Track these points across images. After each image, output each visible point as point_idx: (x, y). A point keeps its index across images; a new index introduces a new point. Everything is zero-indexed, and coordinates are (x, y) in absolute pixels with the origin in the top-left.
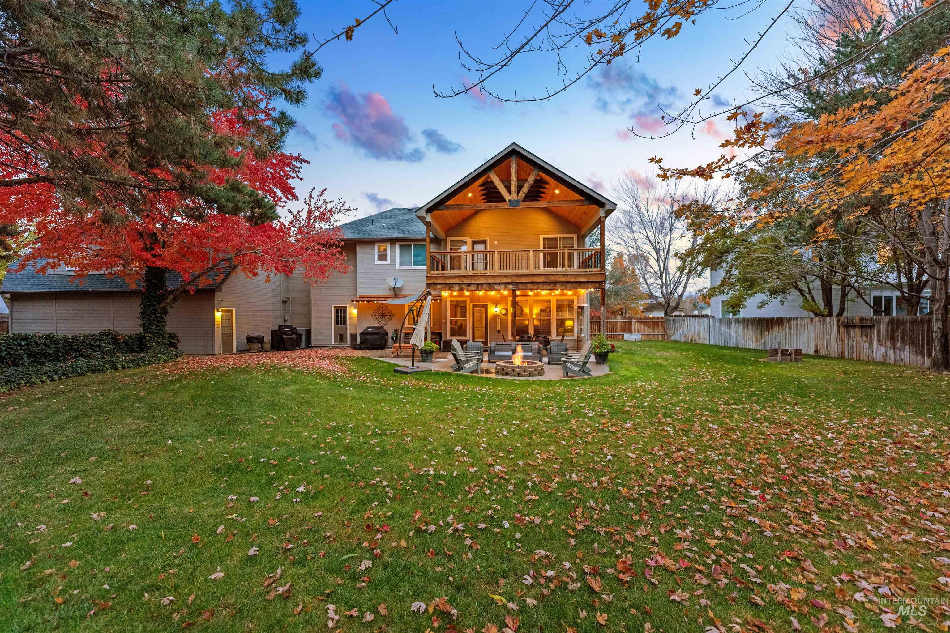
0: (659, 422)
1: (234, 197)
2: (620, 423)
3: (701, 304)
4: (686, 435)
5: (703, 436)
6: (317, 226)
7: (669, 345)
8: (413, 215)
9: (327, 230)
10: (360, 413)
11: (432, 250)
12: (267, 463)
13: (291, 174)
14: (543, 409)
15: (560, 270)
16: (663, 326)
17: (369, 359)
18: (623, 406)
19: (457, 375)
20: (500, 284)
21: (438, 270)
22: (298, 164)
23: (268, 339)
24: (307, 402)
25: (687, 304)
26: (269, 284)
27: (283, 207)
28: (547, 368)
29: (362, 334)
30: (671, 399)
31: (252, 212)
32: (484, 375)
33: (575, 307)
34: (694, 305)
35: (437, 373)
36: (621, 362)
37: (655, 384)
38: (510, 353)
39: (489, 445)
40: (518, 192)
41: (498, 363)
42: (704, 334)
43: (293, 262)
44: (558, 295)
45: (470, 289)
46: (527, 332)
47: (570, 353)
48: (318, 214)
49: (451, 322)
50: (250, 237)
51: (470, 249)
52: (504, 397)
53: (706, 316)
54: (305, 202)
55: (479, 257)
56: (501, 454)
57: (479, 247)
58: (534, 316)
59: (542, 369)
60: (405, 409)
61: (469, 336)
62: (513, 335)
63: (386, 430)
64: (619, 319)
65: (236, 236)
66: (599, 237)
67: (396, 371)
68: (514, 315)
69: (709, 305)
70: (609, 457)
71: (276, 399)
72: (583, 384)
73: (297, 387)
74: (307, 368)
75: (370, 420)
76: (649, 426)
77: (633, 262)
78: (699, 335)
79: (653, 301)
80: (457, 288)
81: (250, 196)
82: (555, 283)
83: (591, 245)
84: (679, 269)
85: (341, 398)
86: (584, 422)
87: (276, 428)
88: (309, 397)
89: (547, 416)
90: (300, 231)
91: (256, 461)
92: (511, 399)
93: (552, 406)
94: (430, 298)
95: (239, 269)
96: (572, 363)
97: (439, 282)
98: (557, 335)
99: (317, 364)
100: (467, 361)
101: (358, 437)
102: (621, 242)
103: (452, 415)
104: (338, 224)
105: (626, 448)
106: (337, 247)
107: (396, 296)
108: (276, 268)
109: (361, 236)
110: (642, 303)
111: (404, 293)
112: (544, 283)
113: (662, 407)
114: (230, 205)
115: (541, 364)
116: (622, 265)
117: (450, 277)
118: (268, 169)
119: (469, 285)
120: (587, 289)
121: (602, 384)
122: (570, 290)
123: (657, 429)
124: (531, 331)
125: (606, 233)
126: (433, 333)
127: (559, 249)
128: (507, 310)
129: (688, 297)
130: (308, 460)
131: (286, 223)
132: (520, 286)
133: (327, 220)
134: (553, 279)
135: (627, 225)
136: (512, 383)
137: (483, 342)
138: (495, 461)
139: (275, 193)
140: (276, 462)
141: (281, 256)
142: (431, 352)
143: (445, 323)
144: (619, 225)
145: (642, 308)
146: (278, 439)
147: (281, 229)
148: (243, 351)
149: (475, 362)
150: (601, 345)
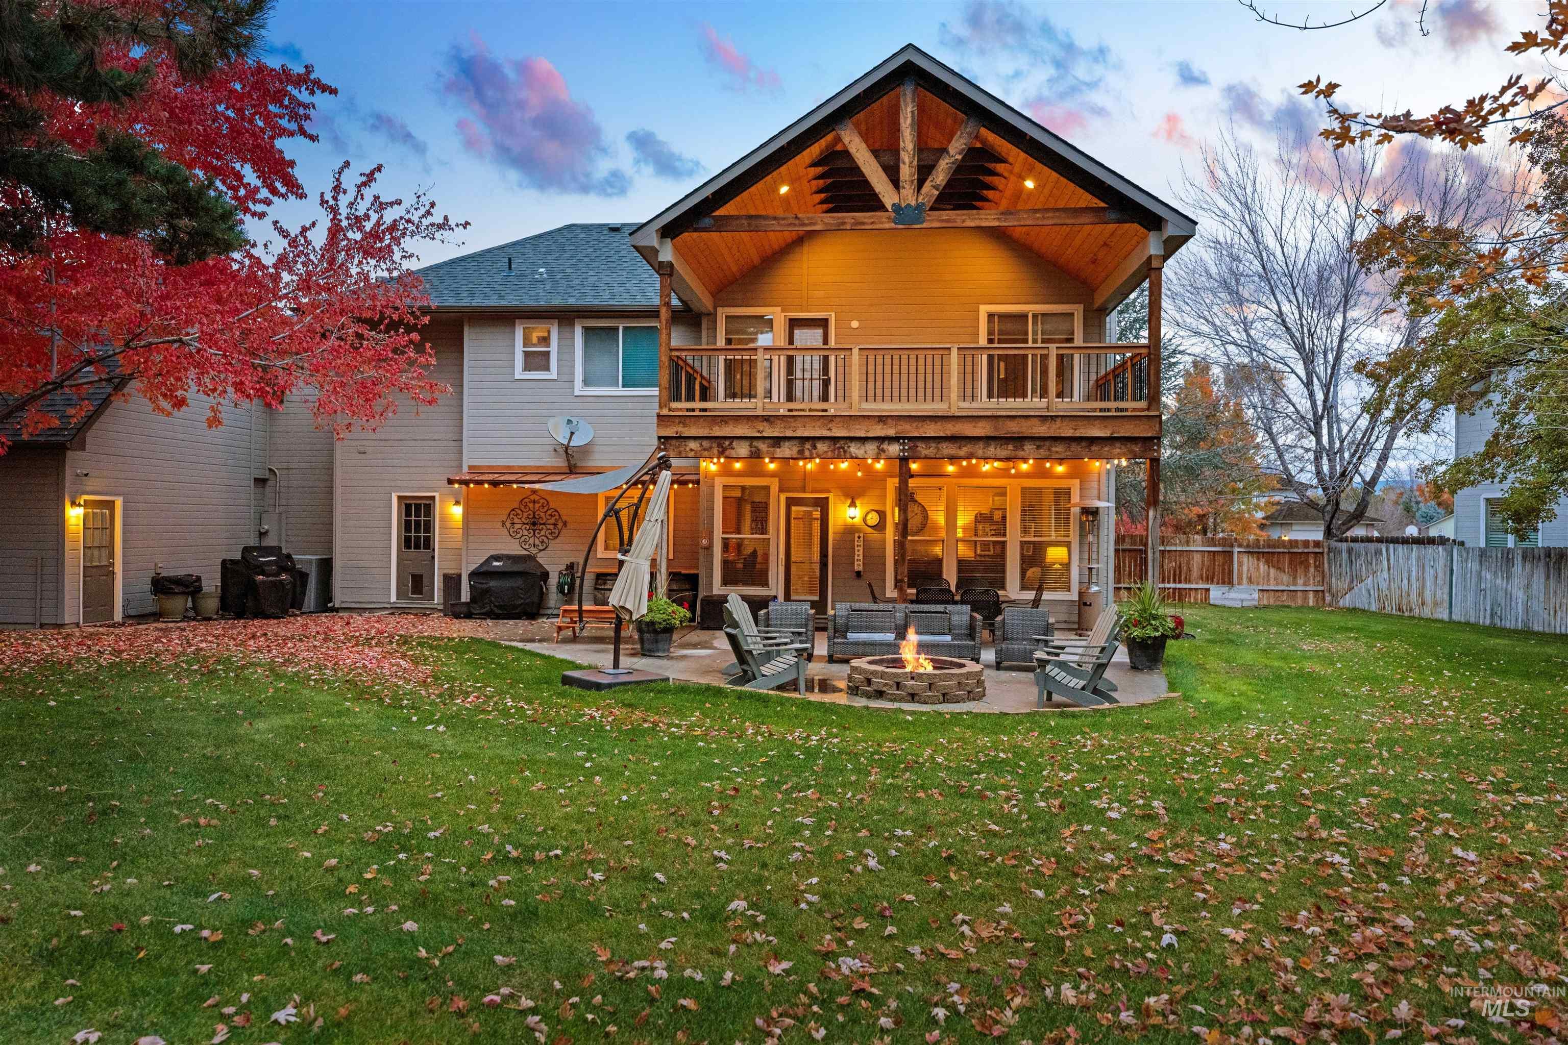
0: (1310, 838)
1: (120, 183)
2: (1198, 839)
3: (1428, 506)
4: (1386, 878)
5: (1433, 882)
6: (354, 271)
7: (1337, 620)
8: (624, 242)
9: (382, 281)
10: (463, 800)
11: (674, 343)
12: (192, 938)
13: (284, 122)
14: (982, 796)
15: (1032, 403)
16: (1319, 567)
17: (494, 645)
18: (1208, 791)
19: (740, 696)
20: (863, 440)
21: (690, 398)
22: (303, 96)
23: (212, 583)
24: (316, 765)
25: (1388, 507)
26: (217, 434)
27: (262, 215)
28: (989, 677)
29: (473, 575)
30: (1345, 772)
31: (172, 226)
32: (815, 697)
33: (1076, 510)
34: (1408, 509)
35: (683, 689)
36: (1202, 667)
37: (1297, 729)
38: (890, 637)
39: (825, 896)
40: (921, 183)
41: (855, 663)
42: (1436, 591)
43: (287, 369)
44: (1027, 475)
45: (779, 453)
46: (937, 575)
47: (1058, 638)
48: (358, 236)
49: (726, 544)
50: (165, 297)
51: (782, 342)
52: (872, 762)
53: (1442, 541)
54: (323, 202)
55: (806, 365)
56: (860, 923)
57: (808, 337)
58: (960, 534)
59: (980, 683)
60: (589, 790)
61: (776, 586)
62: (898, 583)
63: (534, 847)
64: (1197, 544)
65: (128, 294)
66: (1145, 312)
67: (567, 680)
68: (903, 529)
69: (1449, 510)
70: (1167, 939)
71: (228, 753)
72: (1094, 726)
73: (288, 720)
74: (320, 668)
75: (489, 819)
76: (1281, 849)
77: (1238, 387)
78: (1421, 594)
79: (1293, 497)
80: (743, 449)
81: (167, 180)
82: (1019, 440)
83: (1122, 335)
84: (1366, 407)
85: (411, 755)
86: (1097, 834)
87: (224, 837)
88: (321, 750)
89: (991, 815)
90: (305, 284)
91: (161, 931)
92: (890, 765)
93: (1005, 787)
94: (665, 476)
95: (134, 384)
96: (1063, 665)
97: (693, 432)
98: (1023, 588)
99: (348, 656)
100: (768, 657)
101: (455, 868)
102: (1206, 328)
103: (722, 807)
104: (413, 265)
105: (1216, 912)
106: (410, 329)
107: (572, 470)
108: (239, 387)
109: (478, 301)
110: (1263, 500)
111: (596, 461)
112: (988, 439)
113: (1318, 796)
114: (109, 206)
115: (977, 668)
116: (1207, 393)
117: (724, 420)
118: (221, 108)
119: (777, 441)
120: (1109, 459)
121: (1148, 727)
122: (1061, 461)
123: (1304, 860)
124: (951, 576)
125: (1166, 304)
126: (674, 576)
127: (1032, 346)
128: (882, 514)
129: (1389, 488)
130: (311, 930)
131: (269, 261)
132: (923, 449)
133: (384, 254)
134: (1013, 428)
135: (1225, 284)
136: (891, 720)
137: (813, 605)
138: (841, 942)
139: (239, 177)
140: (219, 936)
141: (253, 353)
142: (669, 630)
143: (709, 548)
144: (1203, 281)
145: (1260, 515)
146: (226, 870)
147: (252, 279)
148: (142, 618)
149: (791, 659)
150: (1147, 618)
